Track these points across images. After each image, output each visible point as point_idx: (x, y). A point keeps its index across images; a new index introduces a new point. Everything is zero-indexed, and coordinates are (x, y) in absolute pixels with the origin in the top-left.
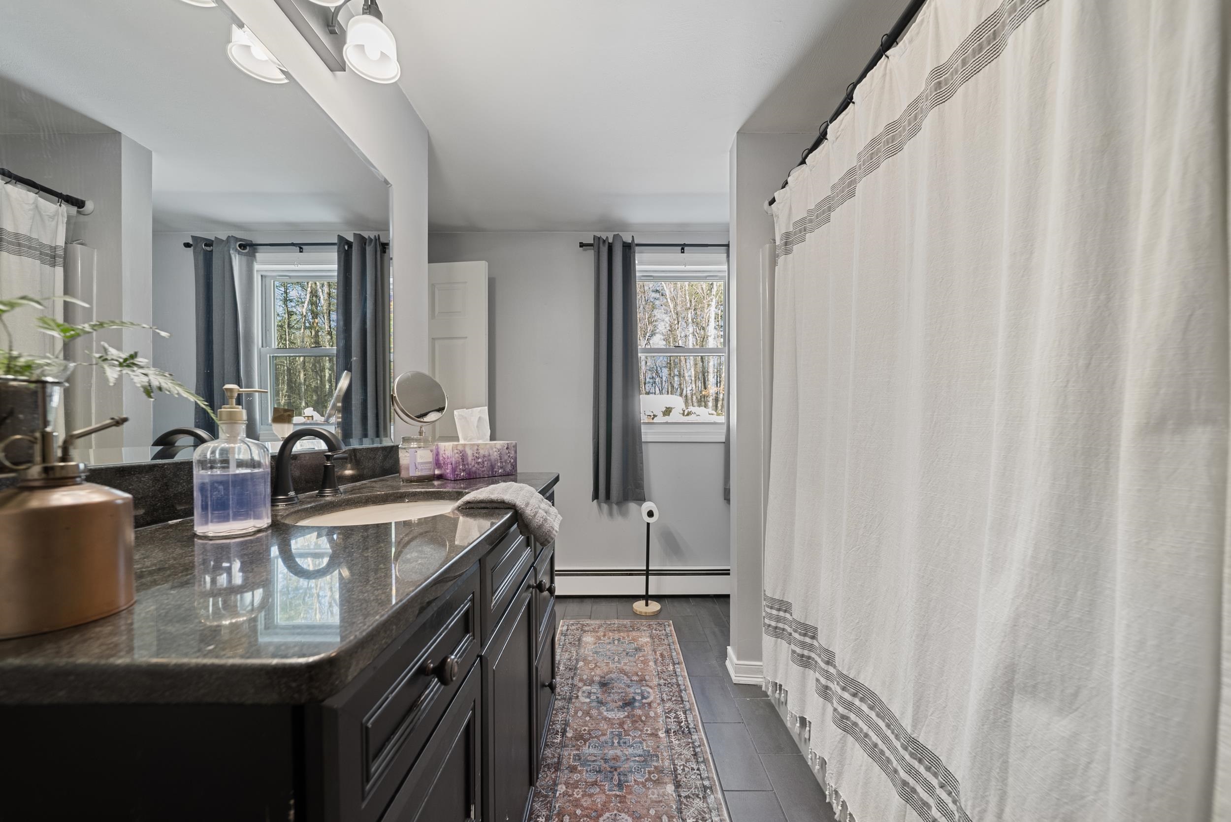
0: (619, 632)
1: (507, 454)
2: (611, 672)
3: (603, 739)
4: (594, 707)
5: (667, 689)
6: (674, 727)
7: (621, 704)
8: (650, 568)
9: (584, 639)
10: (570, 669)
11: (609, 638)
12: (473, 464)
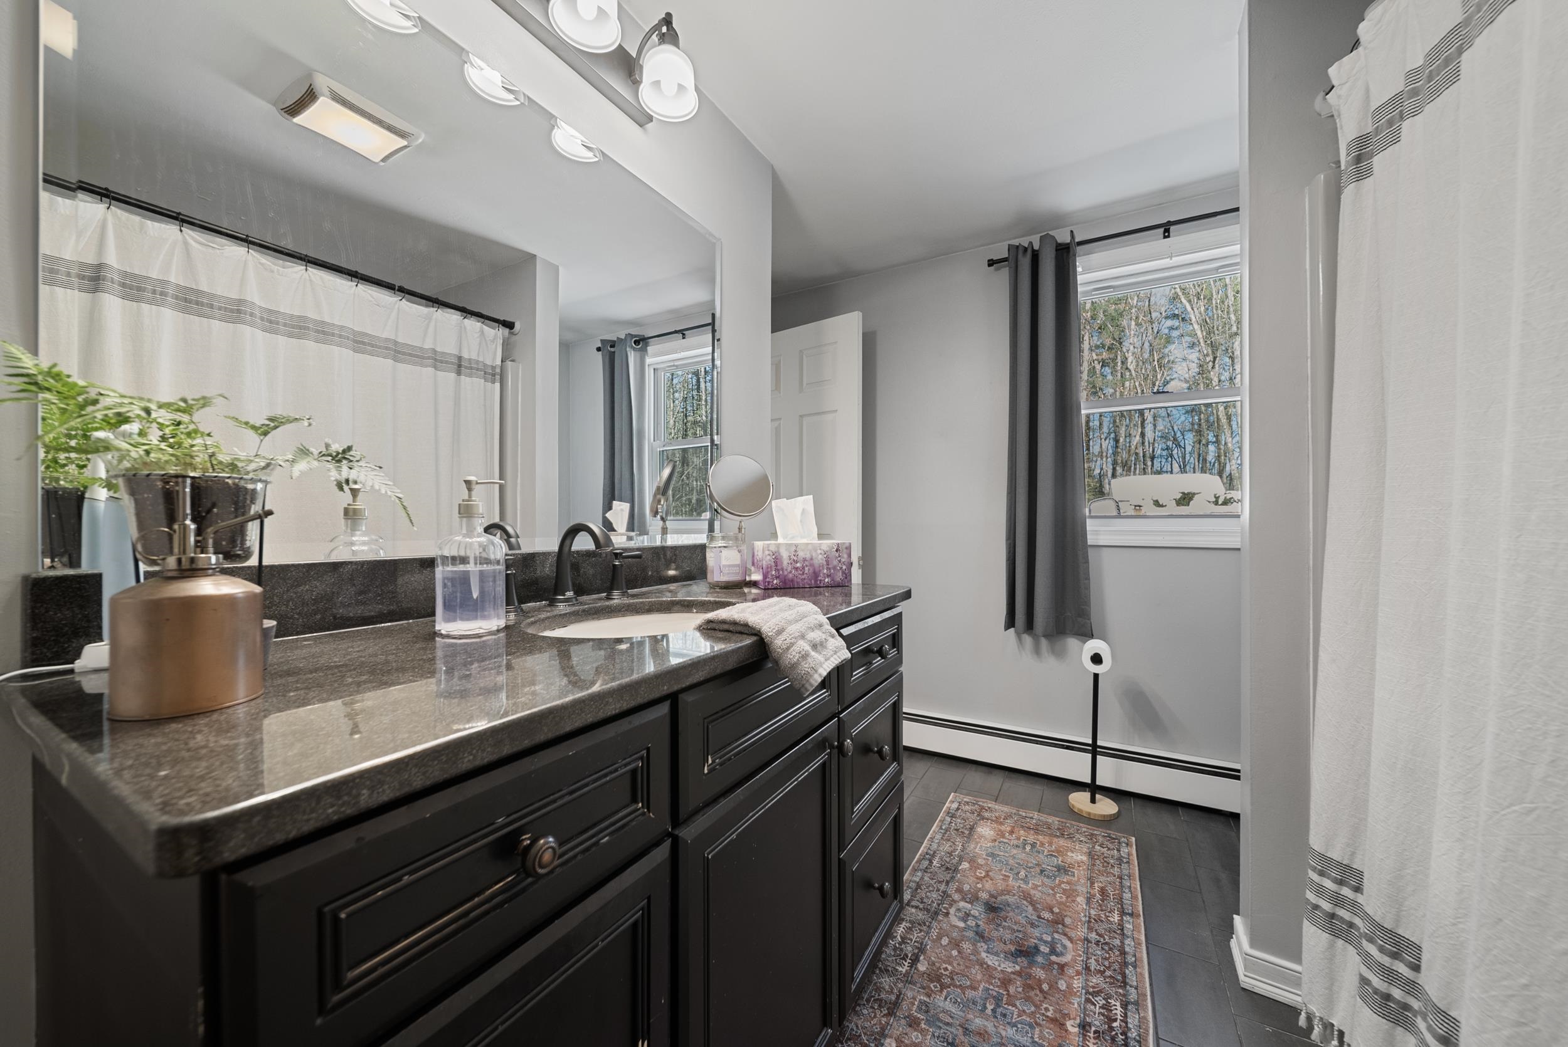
0: (1037, 834)
1: (837, 558)
2: (1009, 892)
3: (970, 994)
4: (969, 939)
5: (1099, 953)
6: (1097, 1023)
7: (1013, 950)
8: (1099, 743)
9: (979, 829)
10: (947, 868)
11: (1018, 839)
12: (789, 569)
